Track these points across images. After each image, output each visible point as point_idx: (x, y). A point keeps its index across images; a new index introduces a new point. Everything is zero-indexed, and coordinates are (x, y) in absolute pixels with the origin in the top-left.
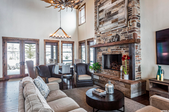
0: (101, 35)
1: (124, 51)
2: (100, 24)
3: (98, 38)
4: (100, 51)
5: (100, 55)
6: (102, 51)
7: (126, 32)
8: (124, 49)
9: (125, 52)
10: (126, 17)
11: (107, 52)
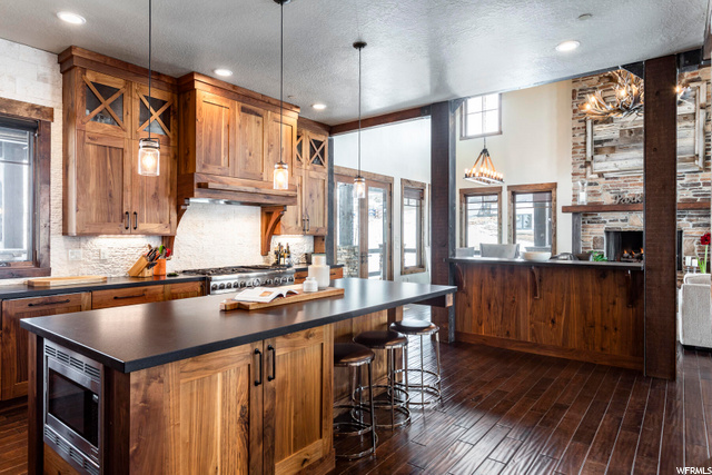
0: (602, 180)
1: (691, 224)
2: (597, 151)
3: (591, 188)
4: (597, 221)
5: (598, 231)
6: (605, 222)
7: (699, 184)
8: (691, 221)
9: (694, 226)
10: (700, 150)
11: (628, 226)
